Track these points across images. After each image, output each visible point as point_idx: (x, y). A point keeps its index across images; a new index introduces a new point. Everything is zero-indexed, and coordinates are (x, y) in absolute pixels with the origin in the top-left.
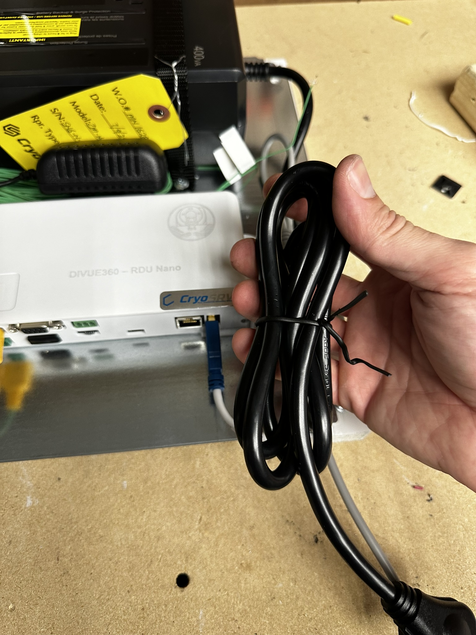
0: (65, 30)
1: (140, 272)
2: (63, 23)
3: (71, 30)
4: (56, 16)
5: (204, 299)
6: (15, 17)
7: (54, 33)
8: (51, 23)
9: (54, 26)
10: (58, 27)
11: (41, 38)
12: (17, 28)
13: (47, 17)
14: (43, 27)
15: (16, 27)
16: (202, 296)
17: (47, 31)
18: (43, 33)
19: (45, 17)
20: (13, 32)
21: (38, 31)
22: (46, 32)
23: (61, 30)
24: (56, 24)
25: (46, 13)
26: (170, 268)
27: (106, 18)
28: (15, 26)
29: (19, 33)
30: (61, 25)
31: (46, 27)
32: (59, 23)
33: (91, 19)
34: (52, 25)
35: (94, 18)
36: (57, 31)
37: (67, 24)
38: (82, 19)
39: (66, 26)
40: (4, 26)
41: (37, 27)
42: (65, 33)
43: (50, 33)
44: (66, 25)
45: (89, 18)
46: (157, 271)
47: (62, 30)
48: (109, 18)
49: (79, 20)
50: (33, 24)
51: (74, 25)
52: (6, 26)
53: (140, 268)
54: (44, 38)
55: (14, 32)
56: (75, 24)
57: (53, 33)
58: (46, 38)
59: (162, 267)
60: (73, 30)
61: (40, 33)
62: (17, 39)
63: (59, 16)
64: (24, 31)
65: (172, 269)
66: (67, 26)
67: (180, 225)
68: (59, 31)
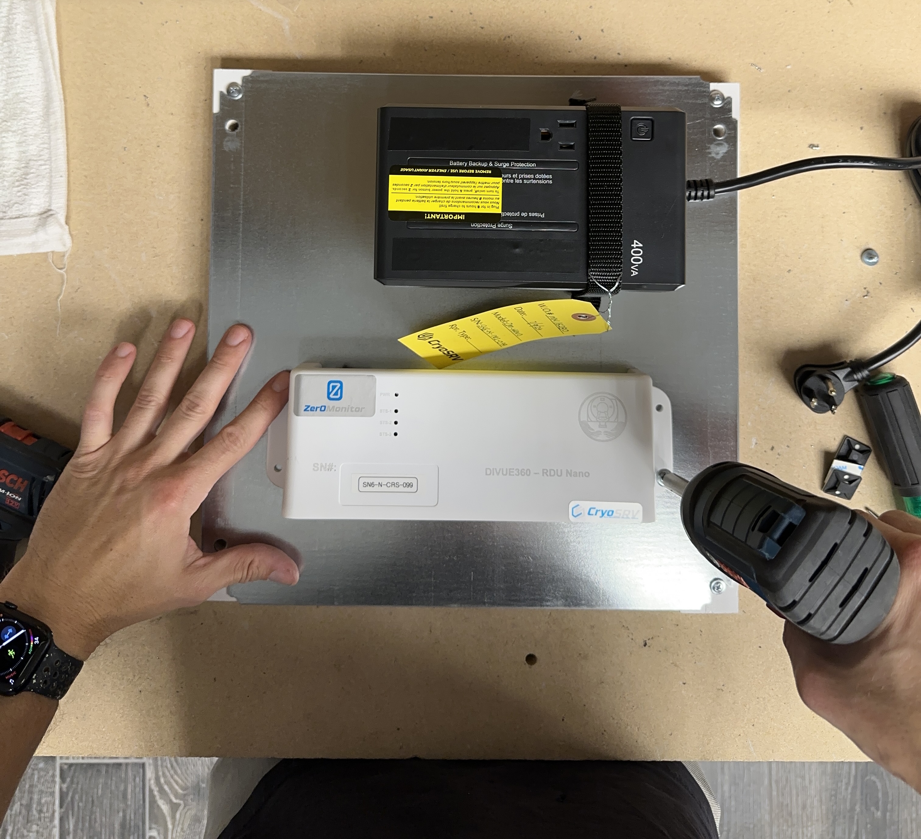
0: (485, 200)
1: (550, 475)
2: (481, 185)
3: (492, 201)
4: (473, 171)
5: (610, 513)
6: (426, 170)
7: (474, 204)
8: (468, 184)
9: (472, 191)
10: (478, 193)
11: (460, 214)
12: (431, 192)
13: (463, 171)
14: (460, 192)
15: (429, 190)
16: (608, 510)
17: (465, 200)
18: (461, 204)
19: (460, 171)
20: (426, 199)
21: (455, 200)
22: (463, 202)
23: (480, 199)
24: (474, 187)
25: (461, 164)
26: (580, 473)
27: (531, 179)
28: (428, 188)
29: (434, 201)
30: (480, 189)
31: (463, 193)
32: (478, 185)
33: (514, 179)
34: (469, 189)
35: (518, 179)
36: (476, 200)
37: (487, 187)
38: (503, 179)
39: (486, 193)
40: (416, 187)
41: (453, 193)
42: (486, 205)
43: (469, 204)
44: (486, 189)
45: (512, 178)
46: (567, 476)
47: (482, 200)
48: (534, 179)
49: (500, 180)
50: (447, 184)
51: (494, 189)
52: (417, 188)
53: (550, 470)
54: (463, 214)
55: (429, 199)
56: (496, 189)
57: (472, 204)
58: (466, 214)
59: (571, 471)
60: (494, 201)
61: (456, 204)
62: (434, 213)
63: (476, 172)
64: (439, 200)
65: (581, 474)
66: (488, 191)
67: (591, 421)
68: (479, 200)
